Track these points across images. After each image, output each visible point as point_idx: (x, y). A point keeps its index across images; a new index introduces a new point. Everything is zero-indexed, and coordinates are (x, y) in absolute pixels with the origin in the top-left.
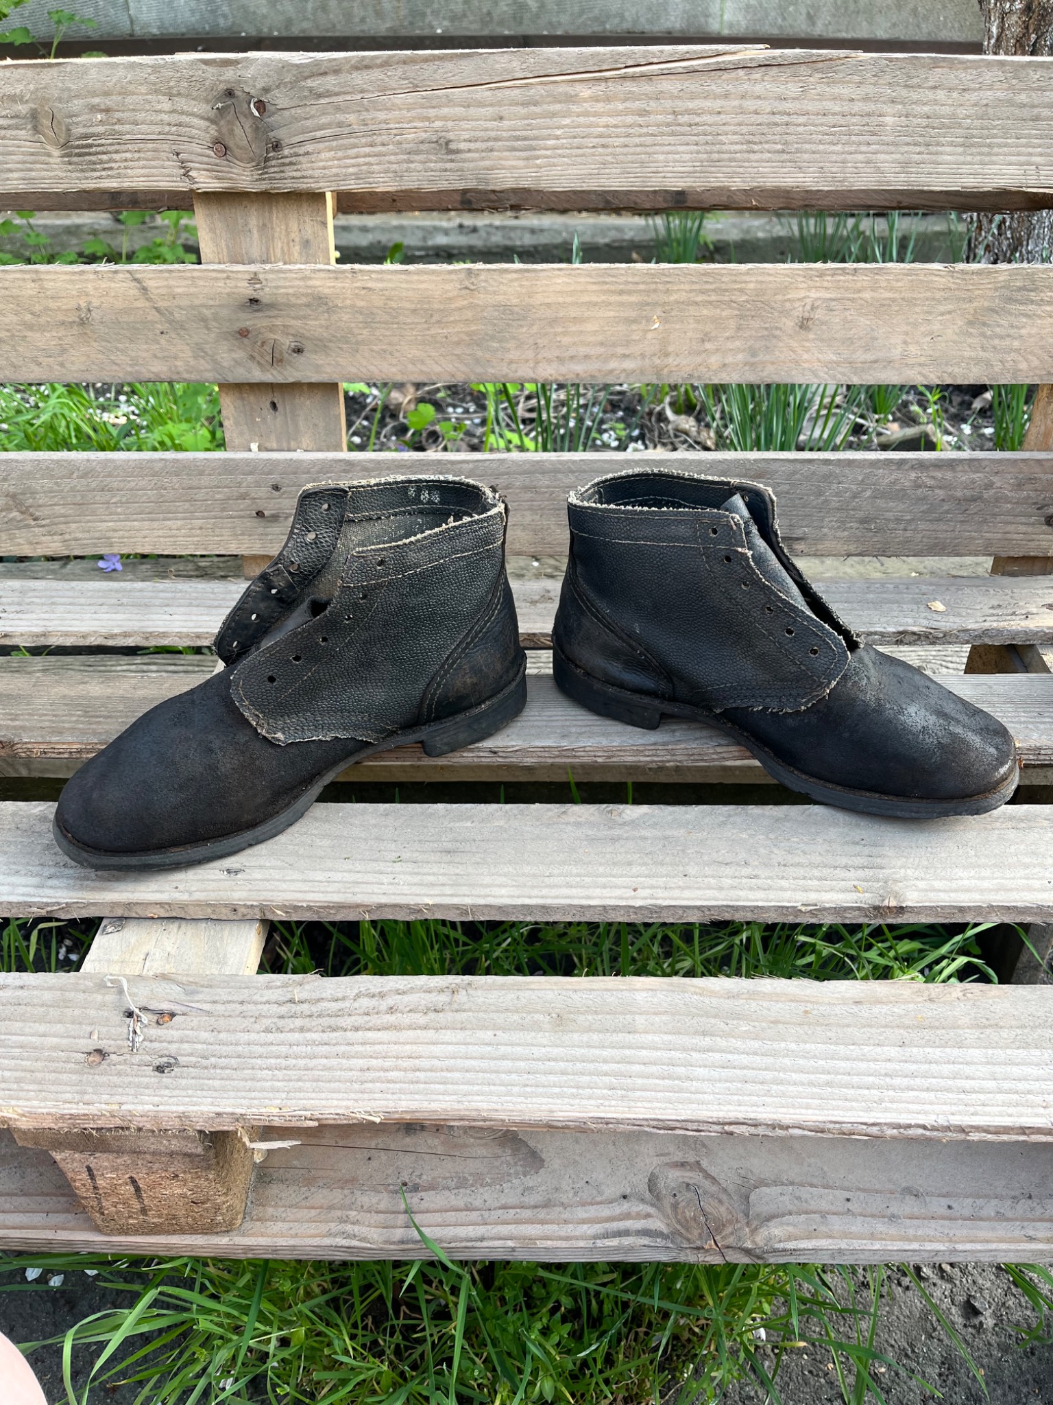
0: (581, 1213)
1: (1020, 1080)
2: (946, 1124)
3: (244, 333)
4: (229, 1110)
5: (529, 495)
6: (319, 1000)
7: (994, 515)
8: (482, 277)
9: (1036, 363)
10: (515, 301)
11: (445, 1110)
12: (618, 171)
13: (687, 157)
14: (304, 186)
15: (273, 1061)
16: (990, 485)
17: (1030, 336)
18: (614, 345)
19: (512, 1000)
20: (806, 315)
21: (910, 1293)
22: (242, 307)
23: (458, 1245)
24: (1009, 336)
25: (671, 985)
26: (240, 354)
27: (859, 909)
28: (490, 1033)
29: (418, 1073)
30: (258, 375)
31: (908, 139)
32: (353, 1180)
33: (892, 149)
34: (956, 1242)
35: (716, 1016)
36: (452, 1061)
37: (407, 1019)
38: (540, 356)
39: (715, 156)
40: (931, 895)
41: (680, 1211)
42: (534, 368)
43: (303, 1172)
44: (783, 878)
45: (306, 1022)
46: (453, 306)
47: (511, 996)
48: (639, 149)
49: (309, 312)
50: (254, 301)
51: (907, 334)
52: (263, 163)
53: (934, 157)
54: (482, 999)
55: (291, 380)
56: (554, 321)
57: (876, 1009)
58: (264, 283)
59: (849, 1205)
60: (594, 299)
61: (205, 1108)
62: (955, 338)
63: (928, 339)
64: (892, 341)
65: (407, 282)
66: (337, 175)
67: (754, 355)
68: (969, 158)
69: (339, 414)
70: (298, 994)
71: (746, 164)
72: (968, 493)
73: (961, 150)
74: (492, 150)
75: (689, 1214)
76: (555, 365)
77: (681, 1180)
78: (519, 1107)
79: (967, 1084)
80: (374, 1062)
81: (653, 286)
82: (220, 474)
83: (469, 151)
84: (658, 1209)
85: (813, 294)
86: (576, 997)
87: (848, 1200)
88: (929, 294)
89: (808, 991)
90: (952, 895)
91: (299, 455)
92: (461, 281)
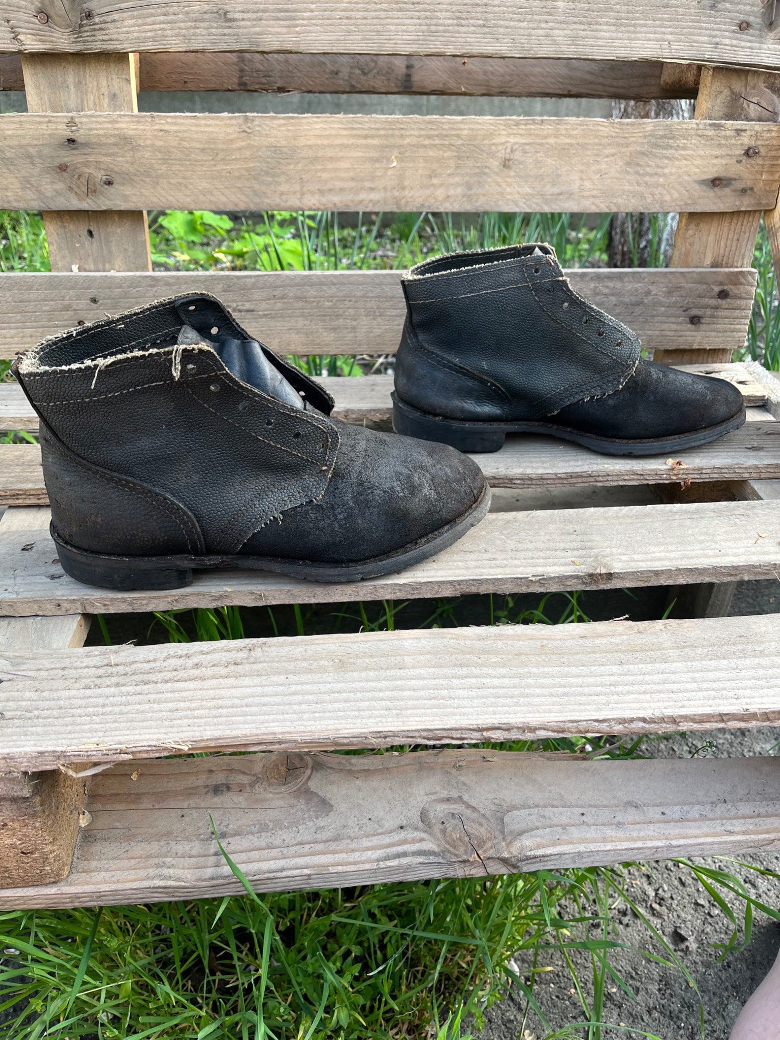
0: (366, 843)
1: (715, 681)
2: (661, 716)
3: (63, 168)
4: (51, 749)
5: (300, 304)
6: (132, 663)
7: (653, 316)
8: (256, 123)
9: (676, 195)
10: (284, 143)
11: (246, 736)
12: (359, 38)
13: (412, 28)
14: (112, 47)
15: (91, 710)
16: (648, 293)
17: (671, 174)
18: (362, 180)
19: (301, 652)
20: (508, 156)
21: (630, 929)
22: (61, 146)
23: (262, 877)
24: (656, 174)
25: (432, 634)
26: (60, 186)
27: (577, 577)
28: (283, 677)
29: (220, 710)
30: (76, 204)
31: (575, 19)
32: (168, 834)
33: (564, 26)
34: (672, 839)
35: (470, 653)
36: (250, 700)
37: (210, 672)
38: (305, 189)
39: (433, 28)
40: (633, 564)
41: (448, 834)
42: (300, 199)
43: (123, 831)
44: (516, 559)
45: (122, 680)
46: (234, 146)
47: (300, 649)
48: (375, 21)
49: (116, 150)
50: (71, 141)
51: (582, 172)
52: (78, 29)
53: (595, 34)
54: (275, 653)
55: (104, 208)
56: (315, 160)
57: (598, 641)
58: (79, 126)
59: (584, 818)
60: (346, 142)
61: (27, 749)
62: (618, 175)
63: (598, 176)
64: (572, 178)
65: (197, 125)
66: (138, 38)
67: (470, 188)
68: (620, 35)
69: (145, 241)
70: (113, 659)
71: (457, 35)
72: (633, 299)
73: (614, 28)
74: (261, 20)
75: (456, 836)
76: (317, 197)
77: (447, 811)
78: (309, 729)
79: (675, 687)
80: (182, 705)
81: (391, 132)
82: (46, 289)
83: (243, 20)
84: (430, 834)
85: (512, 140)
86: (355, 646)
87: (583, 814)
88: (597, 141)
89: (543, 632)
90: (648, 563)
91: (112, 273)
92: (240, 125)
